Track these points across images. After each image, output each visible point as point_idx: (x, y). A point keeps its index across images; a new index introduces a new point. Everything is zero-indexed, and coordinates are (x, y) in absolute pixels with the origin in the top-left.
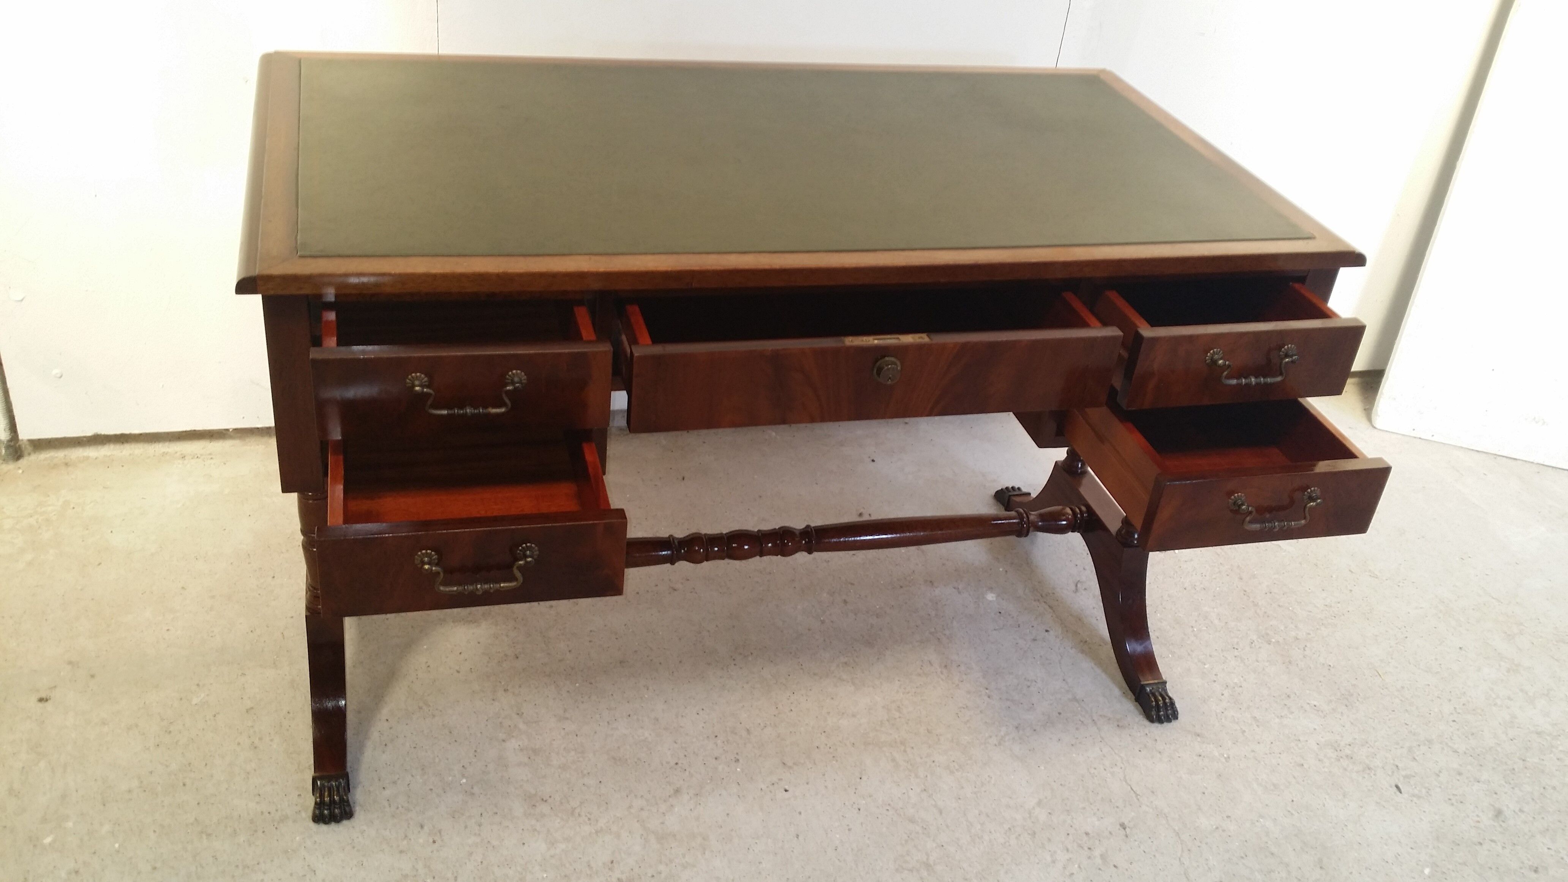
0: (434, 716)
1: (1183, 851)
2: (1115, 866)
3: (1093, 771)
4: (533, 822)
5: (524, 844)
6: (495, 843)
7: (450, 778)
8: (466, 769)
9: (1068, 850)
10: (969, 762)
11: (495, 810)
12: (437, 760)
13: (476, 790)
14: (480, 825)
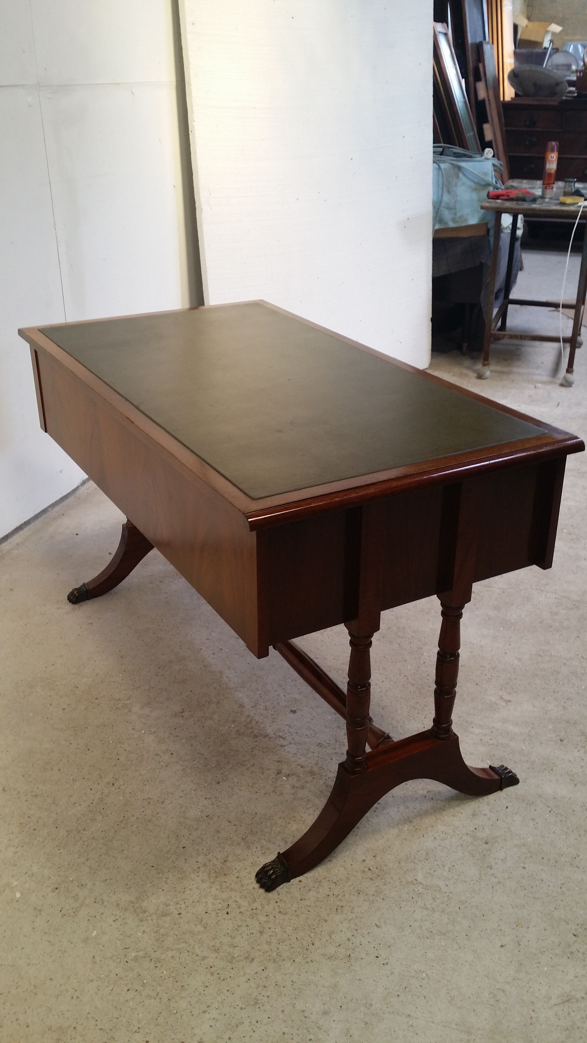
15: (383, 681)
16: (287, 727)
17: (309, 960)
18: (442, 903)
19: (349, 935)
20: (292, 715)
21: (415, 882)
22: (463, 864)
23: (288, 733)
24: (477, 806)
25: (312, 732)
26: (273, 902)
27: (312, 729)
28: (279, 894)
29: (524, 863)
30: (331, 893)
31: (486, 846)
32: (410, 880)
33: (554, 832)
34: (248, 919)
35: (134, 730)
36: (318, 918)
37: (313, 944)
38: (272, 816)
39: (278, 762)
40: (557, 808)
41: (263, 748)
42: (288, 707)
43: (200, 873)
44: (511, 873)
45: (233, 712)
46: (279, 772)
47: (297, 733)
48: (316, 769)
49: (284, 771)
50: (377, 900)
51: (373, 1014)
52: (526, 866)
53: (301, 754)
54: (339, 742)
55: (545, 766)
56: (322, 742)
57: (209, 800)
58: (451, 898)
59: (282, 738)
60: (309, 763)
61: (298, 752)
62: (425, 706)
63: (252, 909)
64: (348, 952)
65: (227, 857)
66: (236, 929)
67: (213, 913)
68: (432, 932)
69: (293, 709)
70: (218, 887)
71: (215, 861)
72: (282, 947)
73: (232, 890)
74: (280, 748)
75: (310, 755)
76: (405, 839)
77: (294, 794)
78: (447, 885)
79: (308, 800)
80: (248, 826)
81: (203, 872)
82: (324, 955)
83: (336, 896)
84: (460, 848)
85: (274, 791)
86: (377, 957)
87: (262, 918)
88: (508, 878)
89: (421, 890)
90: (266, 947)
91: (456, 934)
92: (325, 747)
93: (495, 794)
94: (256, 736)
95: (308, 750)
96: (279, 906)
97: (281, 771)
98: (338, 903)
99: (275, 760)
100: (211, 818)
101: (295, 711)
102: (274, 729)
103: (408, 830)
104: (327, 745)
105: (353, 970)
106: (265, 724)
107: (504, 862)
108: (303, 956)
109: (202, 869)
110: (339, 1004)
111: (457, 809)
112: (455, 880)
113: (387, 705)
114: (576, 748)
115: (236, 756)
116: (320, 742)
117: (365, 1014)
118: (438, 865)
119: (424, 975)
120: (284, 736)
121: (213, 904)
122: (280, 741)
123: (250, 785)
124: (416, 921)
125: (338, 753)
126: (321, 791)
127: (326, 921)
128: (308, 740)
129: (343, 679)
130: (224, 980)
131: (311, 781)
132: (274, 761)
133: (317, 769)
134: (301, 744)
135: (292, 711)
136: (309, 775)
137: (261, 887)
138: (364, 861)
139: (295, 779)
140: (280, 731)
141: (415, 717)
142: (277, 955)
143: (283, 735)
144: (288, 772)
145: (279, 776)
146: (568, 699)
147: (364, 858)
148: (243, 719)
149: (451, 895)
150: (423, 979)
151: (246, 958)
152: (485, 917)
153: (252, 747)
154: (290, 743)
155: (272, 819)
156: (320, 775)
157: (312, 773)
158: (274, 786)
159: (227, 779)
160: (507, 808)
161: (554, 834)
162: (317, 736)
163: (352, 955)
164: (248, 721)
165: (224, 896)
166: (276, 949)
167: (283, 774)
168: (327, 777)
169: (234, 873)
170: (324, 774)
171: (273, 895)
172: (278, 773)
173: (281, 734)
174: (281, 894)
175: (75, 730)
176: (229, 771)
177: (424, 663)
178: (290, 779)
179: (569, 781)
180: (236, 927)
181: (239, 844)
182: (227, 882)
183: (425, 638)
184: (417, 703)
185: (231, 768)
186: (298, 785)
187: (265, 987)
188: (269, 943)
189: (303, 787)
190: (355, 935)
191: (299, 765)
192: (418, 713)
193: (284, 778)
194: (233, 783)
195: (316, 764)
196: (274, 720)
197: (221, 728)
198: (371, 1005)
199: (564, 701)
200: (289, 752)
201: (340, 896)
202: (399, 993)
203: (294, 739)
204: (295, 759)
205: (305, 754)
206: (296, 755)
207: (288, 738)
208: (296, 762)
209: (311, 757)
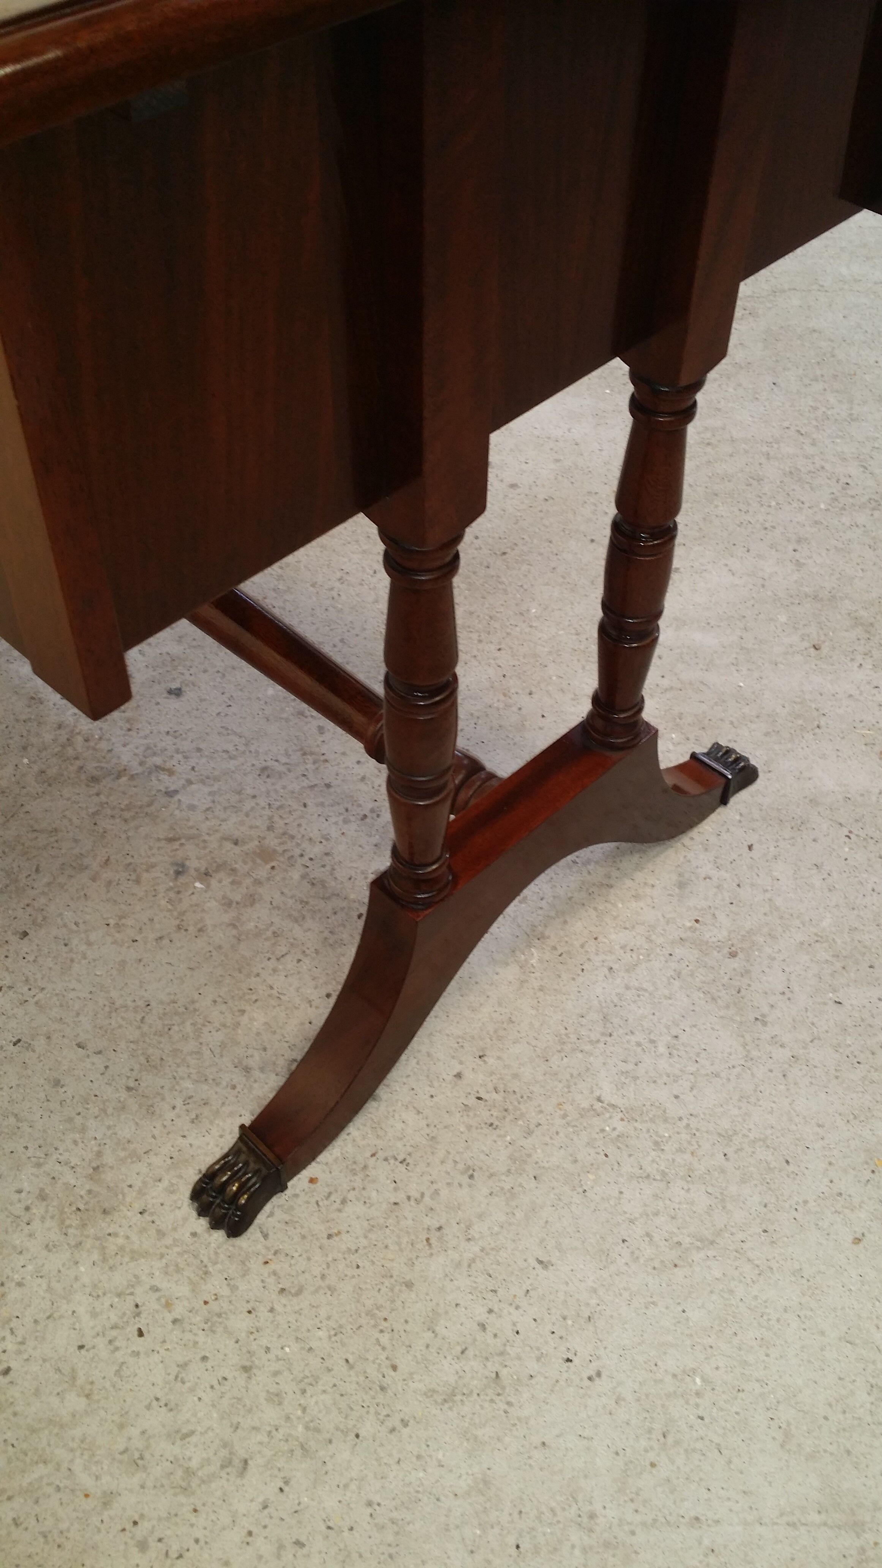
15: (375, 572)
16: (169, 737)
17: (395, 1421)
18: (681, 1150)
19: (480, 1312)
20: (173, 704)
21: (598, 1106)
22: (695, 1026)
23: (176, 756)
24: (682, 859)
25: (236, 739)
26: (255, 1265)
27: (235, 733)
28: (266, 1236)
29: (835, 991)
30: (400, 1197)
31: (735, 964)
32: (585, 1104)
33: (873, 890)
34: (201, 1338)
36: (387, 1283)
37: (394, 1368)
38: (193, 1002)
39: (170, 840)
40: (860, 824)
41: (122, 810)
42: (159, 683)
43: (36, 1224)
44: (813, 1024)
45: (17, 721)
46: (180, 870)
47: (199, 750)
48: (272, 841)
49: (193, 864)
50: (521, 1185)
51: (607, 1545)
52: (841, 996)
53: (225, 808)
54: (312, 754)
55: (800, 722)
56: (270, 763)
57: (11, 993)
58: (697, 1130)
59: (163, 769)
60: (251, 827)
61: (214, 802)
62: (491, 617)
63: (206, 1303)
64: (493, 1366)
65: (99, 1154)
66: (177, 1377)
67: (101, 1342)
68: (679, 1244)
69: (174, 685)
70: (95, 1256)
71: (69, 1178)
72: (313, 1400)
73: (135, 1256)
74: (164, 800)
75: (248, 805)
76: (541, 989)
77: (234, 926)
78: (676, 1097)
79: (274, 933)
80: (132, 1046)
81: (43, 1219)
82: (430, 1393)
83: (418, 1201)
84: (677, 983)
85: (179, 928)
86: (569, 1360)
87: (240, 1323)
88: (812, 1041)
89: (621, 1127)
90: (270, 1414)
91: (741, 1236)
92: (280, 775)
93: (713, 817)
94: (95, 779)
95: (239, 793)
96: (275, 1273)
97: (183, 866)
98: (427, 1221)
99: (161, 837)
100: (29, 1047)
101: (180, 689)
102: (136, 751)
103: (540, 961)
104: (281, 768)
105: (519, 1419)
106: (109, 740)
107: (789, 999)
108: (377, 1413)
109: (38, 1210)
110: (512, 1541)
111: (639, 876)
112: (692, 1077)
114: (852, 660)
115: (55, 845)
116: (264, 764)
117: (584, 1551)
118: (639, 1044)
119: (698, 1380)
120: (168, 765)
121: (94, 1314)
122: (159, 780)
123: (112, 922)
124: (632, 1221)
125: (316, 785)
126: (302, 902)
127: (409, 1285)
128: (232, 764)
129: (276, 583)
130: (180, 1556)
131: (268, 879)
132: (159, 840)
133: (276, 841)
134: (217, 779)
135: (170, 692)
136: (258, 861)
137: (215, 1225)
138: (459, 1076)
139: (227, 881)
140: (155, 754)
141: (475, 653)
142: (307, 1428)
143: (165, 762)
144: (203, 865)
145: (182, 879)
146: (799, 541)
147: (457, 1068)
148: (48, 737)
149: (694, 1123)
150: (698, 1394)
151: (226, 1464)
152: (791, 1168)
153: (91, 811)
154: (190, 782)
155: (195, 1010)
156: (287, 855)
157: (265, 855)
158: (175, 914)
159: (44, 918)
160: (750, 847)
161: (875, 894)
162: (252, 748)
163: (504, 1372)
164: (63, 738)
165: (119, 1279)
166: (299, 1413)
167: (192, 872)
168: (306, 858)
169: (128, 1199)
170: (297, 852)
171: (250, 1239)
172: (178, 873)
173: (158, 760)
174: (271, 1234)
176: (43, 893)
178: (214, 882)
179: (864, 748)
180: (174, 1370)
181: (123, 1108)
182: (116, 1235)
184: (471, 613)
185: (49, 884)
186: (238, 898)
187: (299, 1544)
188: (275, 1398)
189: (252, 900)
190: (496, 1310)
191: (226, 838)
192: (480, 641)
193: (198, 885)
194: (65, 926)
195: (270, 828)
196: (132, 724)
198: (592, 1516)
199: (791, 548)
200: (192, 808)
201: (427, 1199)
202: (651, 1456)
203: (196, 769)
204: (213, 822)
205: (234, 804)
206: (213, 812)
207: (178, 769)
208: (217, 831)
209: (252, 809)
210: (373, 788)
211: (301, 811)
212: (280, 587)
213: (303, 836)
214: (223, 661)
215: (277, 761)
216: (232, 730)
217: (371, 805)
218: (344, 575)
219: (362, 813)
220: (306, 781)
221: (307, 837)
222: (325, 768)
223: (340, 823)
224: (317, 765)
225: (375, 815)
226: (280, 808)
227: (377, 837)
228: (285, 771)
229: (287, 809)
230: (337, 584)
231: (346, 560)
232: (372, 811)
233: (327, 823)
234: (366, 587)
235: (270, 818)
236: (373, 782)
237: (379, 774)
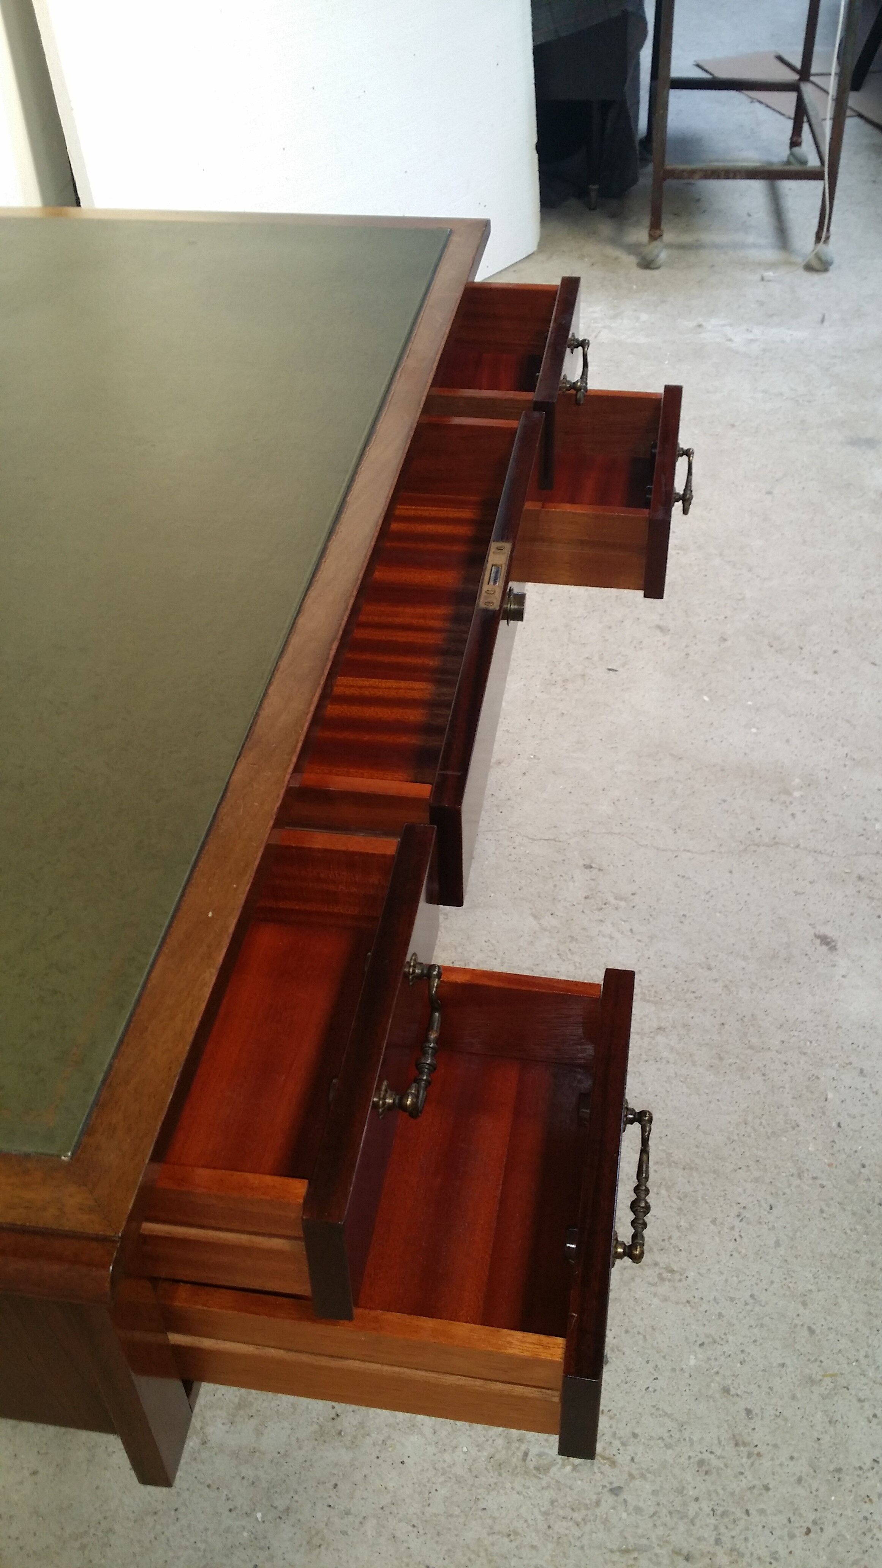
0: (110, 1530)
1: (632, 839)
2: (633, 894)
3: (512, 858)
4: (368, 1441)
5: (402, 1463)
6: (386, 1499)
7: (245, 1534)
8: (236, 1508)
9: (601, 921)
10: (460, 950)
11: (330, 1485)
12: (202, 1546)
13: (281, 1504)
14: (348, 1513)
15: (771, 1208)
25: (669, 1423)
35: (234, 1514)
47: (635, 1435)
53: (670, 1513)
54: (745, 1444)
56: (706, 1456)
60: (699, 1539)
61: (658, 1504)
75: (692, 1510)
92: (718, 1472)
95: (681, 1493)
104: (718, 1463)
113: (810, 1287)
116: (700, 1456)
125: (754, 1487)
128: (669, 1455)
129: (678, 1218)
132: (612, 1551)
134: (657, 1474)
154: (632, 1476)
162: (686, 1434)
175: (83, 1547)
177: (839, 1125)
183: (811, 1042)
195: (718, 1542)
197: (447, 1457)
200: (639, 1510)
203: (636, 1460)
204: (660, 1531)
205: (679, 1509)
206: (659, 1517)
207: (619, 1459)
208: (667, 1542)
209: (697, 1514)
210: (811, 1492)
211: (746, 1520)
212: (682, 1223)
213: (752, 1554)
214: (642, 1319)
215: (711, 1453)
216: (663, 1411)
217: (812, 1516)
218: (741, 1210)
219: (805, 1525)
220: (744, 1481)
221: (755, 1556)
222: (760, 1464)
223: (786, 1538)
224: (752, 1460)
225: (818, 1528)
226: (724, 1514)
227: (824, 1558)
228: (722, 1466)
229: (732, 1517)
230: (736, 1222)
231: (740, 1190)
232: (814, 1522)
233: (773, 1537)
234: (765, 1226)
235: (716, 1528)
236: (810, 1486)
237: (815, 1474)
